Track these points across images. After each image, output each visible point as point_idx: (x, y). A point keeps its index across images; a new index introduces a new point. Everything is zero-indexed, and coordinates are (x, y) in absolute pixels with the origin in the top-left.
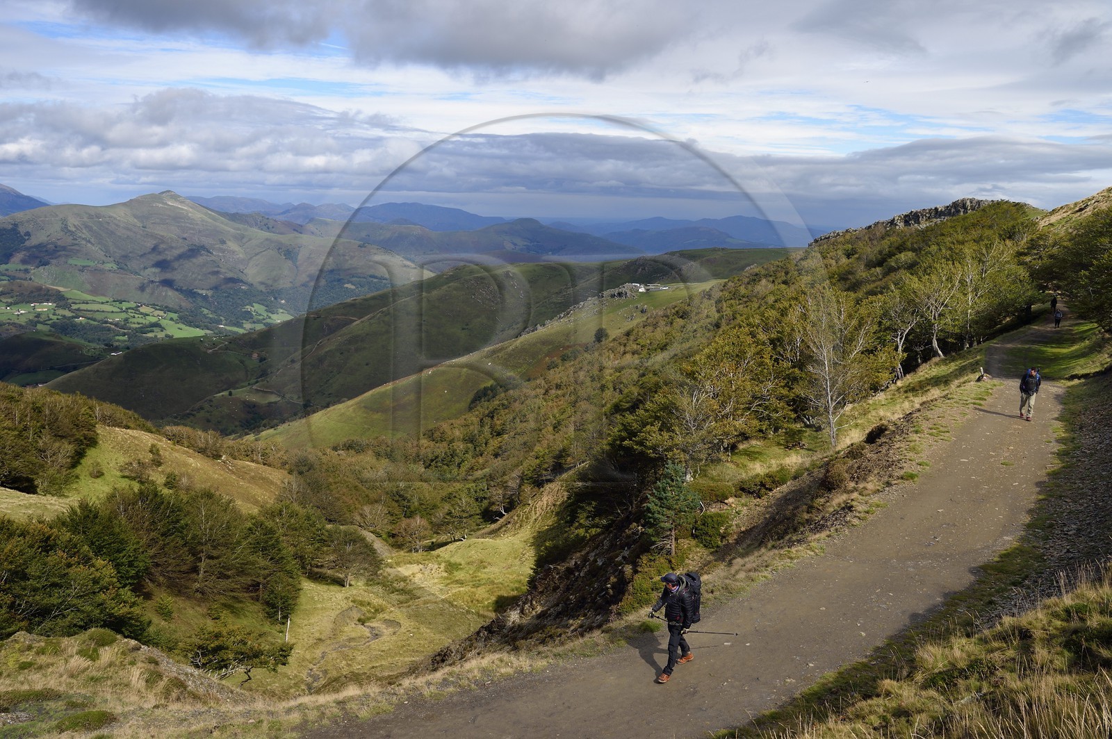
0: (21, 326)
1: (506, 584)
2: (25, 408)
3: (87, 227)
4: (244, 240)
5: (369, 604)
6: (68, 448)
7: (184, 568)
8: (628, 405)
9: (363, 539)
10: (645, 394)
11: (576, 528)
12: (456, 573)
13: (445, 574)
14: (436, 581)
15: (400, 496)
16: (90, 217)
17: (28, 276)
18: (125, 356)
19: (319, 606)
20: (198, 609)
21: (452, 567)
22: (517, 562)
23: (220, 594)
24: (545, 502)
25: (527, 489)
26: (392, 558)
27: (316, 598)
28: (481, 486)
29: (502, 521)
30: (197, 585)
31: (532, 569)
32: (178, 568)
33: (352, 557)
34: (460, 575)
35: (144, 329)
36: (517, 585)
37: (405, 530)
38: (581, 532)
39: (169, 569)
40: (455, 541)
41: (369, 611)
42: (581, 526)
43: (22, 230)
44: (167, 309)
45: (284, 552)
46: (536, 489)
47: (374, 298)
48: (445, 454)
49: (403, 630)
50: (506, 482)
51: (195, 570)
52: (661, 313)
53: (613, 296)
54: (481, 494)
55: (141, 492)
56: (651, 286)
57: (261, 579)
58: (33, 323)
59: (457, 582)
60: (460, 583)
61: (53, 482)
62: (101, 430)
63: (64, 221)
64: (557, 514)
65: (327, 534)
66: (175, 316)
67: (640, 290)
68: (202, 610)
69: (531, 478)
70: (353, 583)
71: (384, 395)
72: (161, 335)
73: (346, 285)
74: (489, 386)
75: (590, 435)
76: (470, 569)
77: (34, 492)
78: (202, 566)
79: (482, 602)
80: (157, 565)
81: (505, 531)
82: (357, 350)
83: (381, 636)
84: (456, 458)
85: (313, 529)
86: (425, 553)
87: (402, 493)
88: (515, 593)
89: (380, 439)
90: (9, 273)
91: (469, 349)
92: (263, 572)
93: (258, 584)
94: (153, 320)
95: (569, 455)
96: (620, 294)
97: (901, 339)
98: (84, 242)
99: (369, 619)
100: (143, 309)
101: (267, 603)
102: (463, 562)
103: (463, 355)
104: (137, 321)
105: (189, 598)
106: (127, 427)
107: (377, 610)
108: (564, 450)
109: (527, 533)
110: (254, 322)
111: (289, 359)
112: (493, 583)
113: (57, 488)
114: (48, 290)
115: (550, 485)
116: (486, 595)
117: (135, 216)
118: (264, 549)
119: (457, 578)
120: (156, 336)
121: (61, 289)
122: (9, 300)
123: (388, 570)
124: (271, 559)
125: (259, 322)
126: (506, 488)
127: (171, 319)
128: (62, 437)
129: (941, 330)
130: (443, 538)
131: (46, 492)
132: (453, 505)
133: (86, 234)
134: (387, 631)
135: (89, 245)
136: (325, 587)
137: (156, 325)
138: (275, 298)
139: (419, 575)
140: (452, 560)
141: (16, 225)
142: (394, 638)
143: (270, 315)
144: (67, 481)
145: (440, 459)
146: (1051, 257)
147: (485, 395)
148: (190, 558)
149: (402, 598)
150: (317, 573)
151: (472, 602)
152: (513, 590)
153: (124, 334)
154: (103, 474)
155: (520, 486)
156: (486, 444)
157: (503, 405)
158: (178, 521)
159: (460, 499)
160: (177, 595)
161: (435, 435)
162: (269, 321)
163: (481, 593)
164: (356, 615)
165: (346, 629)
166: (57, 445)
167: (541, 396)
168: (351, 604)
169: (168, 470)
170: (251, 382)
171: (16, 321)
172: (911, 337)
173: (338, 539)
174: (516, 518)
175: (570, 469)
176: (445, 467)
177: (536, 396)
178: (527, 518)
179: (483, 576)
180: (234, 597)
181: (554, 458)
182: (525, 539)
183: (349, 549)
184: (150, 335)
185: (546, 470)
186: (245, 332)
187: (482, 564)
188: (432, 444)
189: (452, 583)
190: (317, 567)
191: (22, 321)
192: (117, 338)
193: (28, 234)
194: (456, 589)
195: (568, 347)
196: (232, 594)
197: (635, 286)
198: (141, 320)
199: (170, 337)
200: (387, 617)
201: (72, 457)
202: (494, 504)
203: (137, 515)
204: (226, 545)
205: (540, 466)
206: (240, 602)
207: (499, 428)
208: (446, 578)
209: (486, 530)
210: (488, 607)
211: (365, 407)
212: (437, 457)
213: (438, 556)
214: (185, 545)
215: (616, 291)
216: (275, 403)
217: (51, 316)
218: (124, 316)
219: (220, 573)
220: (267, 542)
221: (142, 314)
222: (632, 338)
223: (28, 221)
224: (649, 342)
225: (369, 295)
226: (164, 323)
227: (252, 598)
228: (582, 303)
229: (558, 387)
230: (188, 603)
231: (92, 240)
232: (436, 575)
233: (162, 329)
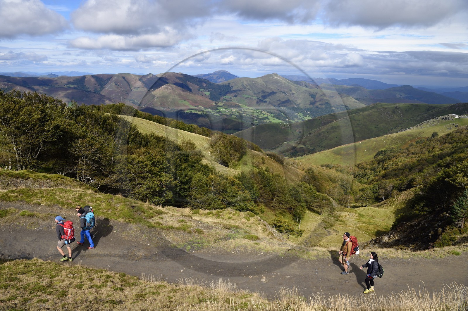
0: (228, 115)
1: (382, 226)
2: (228, 141)
3: (249, 85)
4: (298, 90)
5: (328, 223)
6: (238, 155)
7: (269, 198)
8: (444, 164)
9: (329, 200)
10: (453, 161)
11: (415, 210)
12: (362, 218)
13: (358, 218)
14: (354, 219)
15: (344, 186)
16: (250, 81)
17: (231, 100)
18: (256, 127)
19: (311, 220)
20: (272, 212)
21: (360, 216)
22: (387, 219)
23: (279, 209)
24: (402, 198)
25: (395, 192)
26: (338, 208)
27: (310, 217)
28: (376, 188)
29: (382, 202)
30: (272, 205)
31: (393, 222)
32: (267, 198)
33: (324, 205)
34: (363, 219)
35: (263, 119)
36: (386, 227)
37: (344, 199)
38: (417, 212)
39: (265, 198)
40: (363, 206)
41: (328, 225)
42: (417, 210)
43: (231, 85)
44: (271, 113)
45: (301, 199)
46: (399, 192)
47: (342, 113)
48: (363, 174)
49: (340, 234)
50: (386, 188)
51: (272, 199)
52: (465, 128)
53: (443, 119)
54: (375, 191)
55: (259, 172)
56: (461, 116)
57: (292, 207)
58: (231, 115)
59: (362, 221)
60: (363, 222)
61: (233, 165)
62: (248, 150)
63: (243, 83)
64: (406, 203)
65: (316, 195)
66: (273, 115)
67: (456, 117)
68: (273, 213)
69: (397, 188)
70: (323, 214)
71: (341, 149)
72: (268, 121)
73: (332, 108)
74: (383, 150)
75: (425, 175)
76: (368, 218)
77: (228, 167)
78: (275, 198)
79: (371, 231)
80: (261, 196)
81: (384, 206)
82: (334, 132)
83: (331, 235)
84: (367, 176)
85: (312, 193)
86: (351, 209)
87: (344, 185)
88: (385, 230)
89: (339, 165)
90: (226, 99)
91: (377, 135)
92: (294, 204)
93: (292, 208)
94: (266, 116)
95: (415, 181)
96: (446, 118)
98: (248, 90)
99: (328, 228)
100: (263, 112)
101: (294, 215)
102: (365, 215)
103: (374, 137)
104: (261, 116)
105: (270, 208)
106: (256, 150)
107: (331, 225)
108: (413, 179)
109: (392, 208)
110: (298, 119)
111: (309, 133)
112: (376, 224)
113: (234, 167)
114: (236, 104)
115: (405, 192)
116: (373, 229)
117: (264, 81)
118: (295, 197)
119: (362, 220)
120: (266, 121)
121: (240, 104)
122: (225, 107)
123: (337, 212)
124: (297, 201)
125: (300, 119)
126: (386, 190)
127: (272, 116)
128: (237, 151)
130: (358, 204)
131: (231, 168)
132: (364, 193)
133: (248, 87)
134: (334, 234)
135: (249, 91)
136: (314, 214)
137: (267, 118)
138: (306, 111)
139: (348, 216)
140: (361, 213)
141: (229, 84)
142: (336, 236)
143: (304, 117)
144: (237, 165)
145: (360, 175)
147: (381, 153)
148: (271, 196)
149: (341, 223)
150: (311, 208)
151: (367, 230)
152: (384, 229)
153: (257, 120)
154: (247, 164)
155: (392, 190)
156: (380, 172)
157: (388, 158)
158: (269, 183)
159: (367, 191)
160: (266, 207)
161: (360, 166)
162: (303, 119)
163: (371, 227)
164: (324, 226)
165: (319, 229)
166: (235, 153)
167: (405, 157)
168: (322, 221)
169: (267, 166)
170: (295, 139)
171: (227, 114)
173: (320, 198)
174: (389, 202)
175: (414, 187)
176: (362, 178)
177: (403, 156)
178: (393, 203)
179: (372, 221)
180: (283, 211)
181: (408, 181)
182: (391, 211)
183: (324, 202)
184: (264, 121)
185: (404, 185)
186: (295, 122)
187: (372, 217)
188: (358, 169)
189: (360, 221)
190: (312, 206)
191: (228, 114)
192: (254, 121)
193: (232, 87)
194: (361, 224)
195: (419, 138)
196: (283, 210)
197: (454, 115)
198: (262, 116)
199: (271, 122)
200: (334, 229)
201: (239, 158)
202: (380, 195)
203: (257, 179)
204: (283, 193)
205: (401, 184)
206: (285, 213)
207: (386, 167)
208: (358, 219)
209: (376, 205)
210: (373, 233)
211: (334, 153)
212: (359, 174)
213: (356, 211)
214: (270, 191)
215: (445, 117)
216: (303, 148)
217: (236, 113)
218: (257, 114)
219: (280, 202)
220: (296, 195)
221: (263, 114)
222: (449, 137)
223: (232, 83)
224: (457, 139)
225: (340, 112)
226: (269, 117)
227: (289, 212)
228: (428, 121)
229: (413, 154)
230: (269, 210)
231: (250, 89)
232: (354, 218)
233: (269, 119)
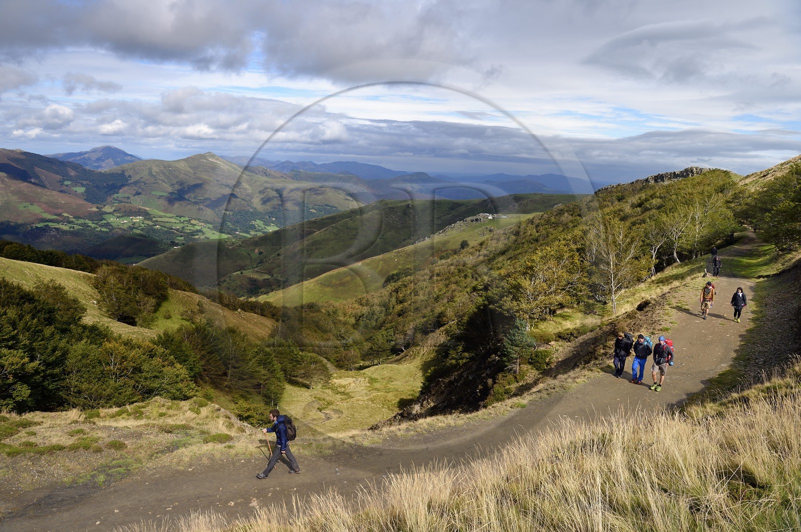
0: (124, 230)
1: (405, 392)
2: (130, 277)
3: (163, 173)
4: (252, 182)
5: (324, 400)
6: (152, 301)
7: (220, 373)
8: (481, 287)
9: (321, 362)
10: (493, 281)
11: (450, 360)
12: (375, 384)
13: (368, 385)
14: (363, 388)
15: (341, 337)
16: (165, 167)
17: (129, 201)
18: (182, 249)
19: (295, 399)
20: (227, 397)
21: (372, 380)
22: (412, 379)
23: (239, 388)
24: (429, 344)
25: (419, 336)
26: (337, 374)
27: (293, 395)
28: (390, 333)
29: (402, 354)
30: (226, 383)
31: (422, 383)
32: (216, 373)
33: (315, 372)
34: (377, 385)
35: (193, 233)
36: (411, 393)
37: (345, 357)
38: (454, 361)
39: (212, 373)
40: (374, 365)
41: (324, 404)
42: (453, 358)
43: (127, 174)
44: (207, 222)
45: (276, 366)
46: (424, 336)
47: (328, 218)
48: (368, 313)
49: (344, 415)
50: (406, 331)
51: (225, 374)
52: (502, 232)
53: (472, 221)
54: (390, 338)
55: (197, 328)
56: (495, 215)
57: (261, 382)
58: (131, 228)
59: (376, 389)
60: (378, 390)
61: (145, 320)
62: (171, 291)
63: (150, 169)
64: (437, 351)
65: (300, 357)
66: (211, 226)
67: (489, 218)
68: (229, 398)
69: (421, 329)
70: (314, 387)
71: (331, 276)
72: (202, 237)
73: (311, 210)
74: (395, 273)
75: (458, 305)
76: (383, 382)
77: (135, 325)
78: (230, 372)
79: (391, 402)
80: (205, 370)
81: (405, 360)
82: (317, 249)
83: (331, 418)
84: (375, 316)
85: (292, 354)
86: (357, 372)
87: (343, 335)
88: (411, 397)
89: (330, 303)
90: (119, 199)
91: (384, 251)
92: (264, 377)
93: (261, 384)
94: (198, 228)
95: (444, 316)
96: (477, 220)
97: (655, 251)
98: (160, 182)
99: (324, 408)
100: (193, 222)
101: (265, 396)
102: (379, 378)
103: (380, 254)
104: (189, 229)
105: (222, 390)
106: (185, 291)
107: (328, 404)
108: (442, 313)
109: (418, 362)
110: (256, 231)
111: (277, 253)
112: (397, 391)
113: (147, 324)
114: (140, 209)
115: (432, 334)
116: (394, 398)
117: (190, 167)
118: (265, 364)
119: (376, 387)
120: (199, 238)
121: (147, 209)
122: (118, 215)
123: (335, 380)
124: (268, 370)
125: (259, 231)
126: (406, 335)
127: (209, 228)
128: (149, 294)
129: (679, 247)
130: (367, 363)
131: (142, 326)
132: (373, 344)
133: (162, 177)
134: (335, 416)
135: (164, 183)
136: (299, 388)
137: (198, 231)
138: (269, 217)
139: (353, 385)
140: (373, 376)
141: (123, 171)
142: (339, 420)
143: (266, 227)
144: (153, 320)
145: (365, 316)
146: (747, 204)
147: (393, 279)
148: (223, 368)
149: (343, 397)
150: (294, 380)
151: (385, 401)
152: (409, 395)
153: (181, 236)
154: (171, 317)
155: (414, 334)
156: (393, 308)
157: (404, 285)
158: (217, 346)
159: (378, 340)
160: (215, 389)
161: (362, 302)
162: (265, 230)
163: (390, 396)
164: (317, 406)
165: (311, 413)
166: (146, 299)
167: (427, 280)
168: (314, 399)
169: (208, 316)
170: (254, 266)
171: (122, 227)
172: (660, 250)
173: (306, 361)
174: (411, 353)
175: (445, 324)
176: (368, 321)
177: (424, 280)
178: (418, 353)
179: (391, 386)
180: (247, 391)
181: (436, 317)
182: (417, 365)
183: (313, 366)
184: (196, 237)
185: (430, 325)
186: (251, 237)
187: (390, 380)
188: (360, 307)
189: (373, 390)
190: (294, 376)
191: (125, 227)
192: (178, 238)
193: (130, 176)
194: (375, 394)
195: (444, 251)
196: (246, 389)
197: (486, 215)
198: (191, 228)
199: (208, 238)
200: (335, 408)
201: (155, 306)
202: (398, 344)
203: (194, 341)
204: (243, 360)
205: (426, 322)
206: (250, 394)
207: (401, 299)
208: (369, 387)
209: (393, 360)
210: (394, 404)
211: (321, 284)
212: (363, 315)
213: (364, 374)
214: (220, 360)
215: (474, 218)
216: (268, 279)
217: (141, 225)
218: (182, 225)
219: (240, 377)
220: (266, 360)
221: (192, 224)
222: (484, 246)
223: (130, 169)
224: (494, 249)
225: (324, 217)
226: (204, 230)
227: (257, 392)
228: (453, 225)
229: (438, 275)
230: (221, 394)
231: (165, 181)
232: (363, 385)
233: (204, 233)
